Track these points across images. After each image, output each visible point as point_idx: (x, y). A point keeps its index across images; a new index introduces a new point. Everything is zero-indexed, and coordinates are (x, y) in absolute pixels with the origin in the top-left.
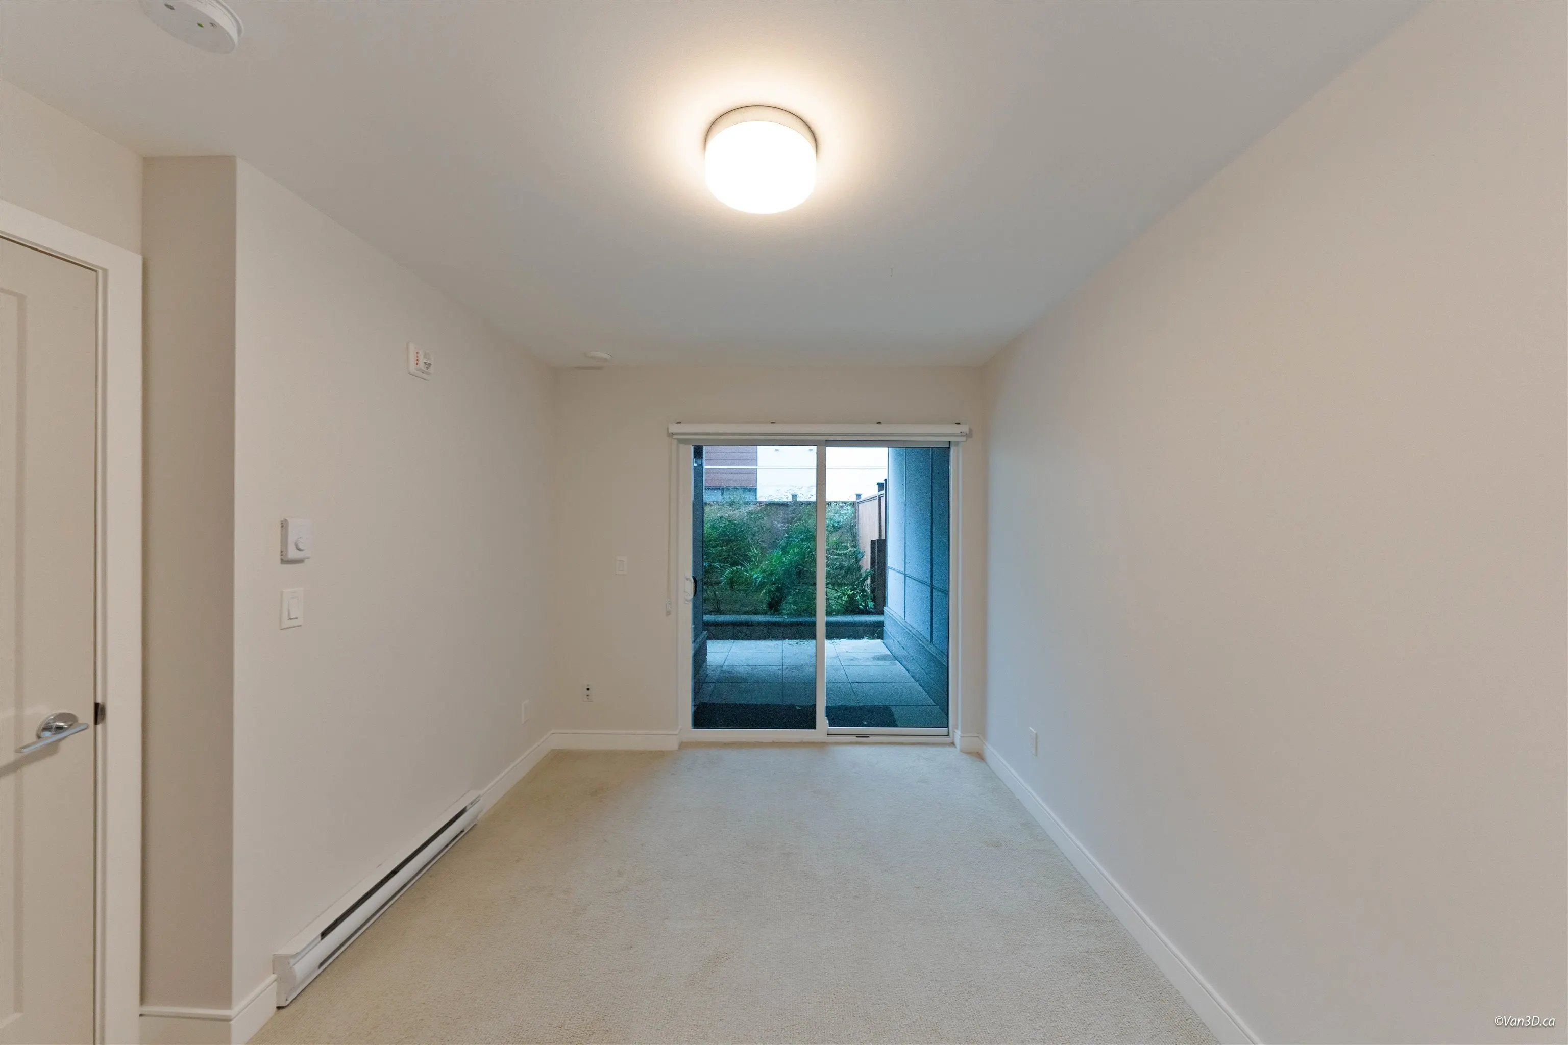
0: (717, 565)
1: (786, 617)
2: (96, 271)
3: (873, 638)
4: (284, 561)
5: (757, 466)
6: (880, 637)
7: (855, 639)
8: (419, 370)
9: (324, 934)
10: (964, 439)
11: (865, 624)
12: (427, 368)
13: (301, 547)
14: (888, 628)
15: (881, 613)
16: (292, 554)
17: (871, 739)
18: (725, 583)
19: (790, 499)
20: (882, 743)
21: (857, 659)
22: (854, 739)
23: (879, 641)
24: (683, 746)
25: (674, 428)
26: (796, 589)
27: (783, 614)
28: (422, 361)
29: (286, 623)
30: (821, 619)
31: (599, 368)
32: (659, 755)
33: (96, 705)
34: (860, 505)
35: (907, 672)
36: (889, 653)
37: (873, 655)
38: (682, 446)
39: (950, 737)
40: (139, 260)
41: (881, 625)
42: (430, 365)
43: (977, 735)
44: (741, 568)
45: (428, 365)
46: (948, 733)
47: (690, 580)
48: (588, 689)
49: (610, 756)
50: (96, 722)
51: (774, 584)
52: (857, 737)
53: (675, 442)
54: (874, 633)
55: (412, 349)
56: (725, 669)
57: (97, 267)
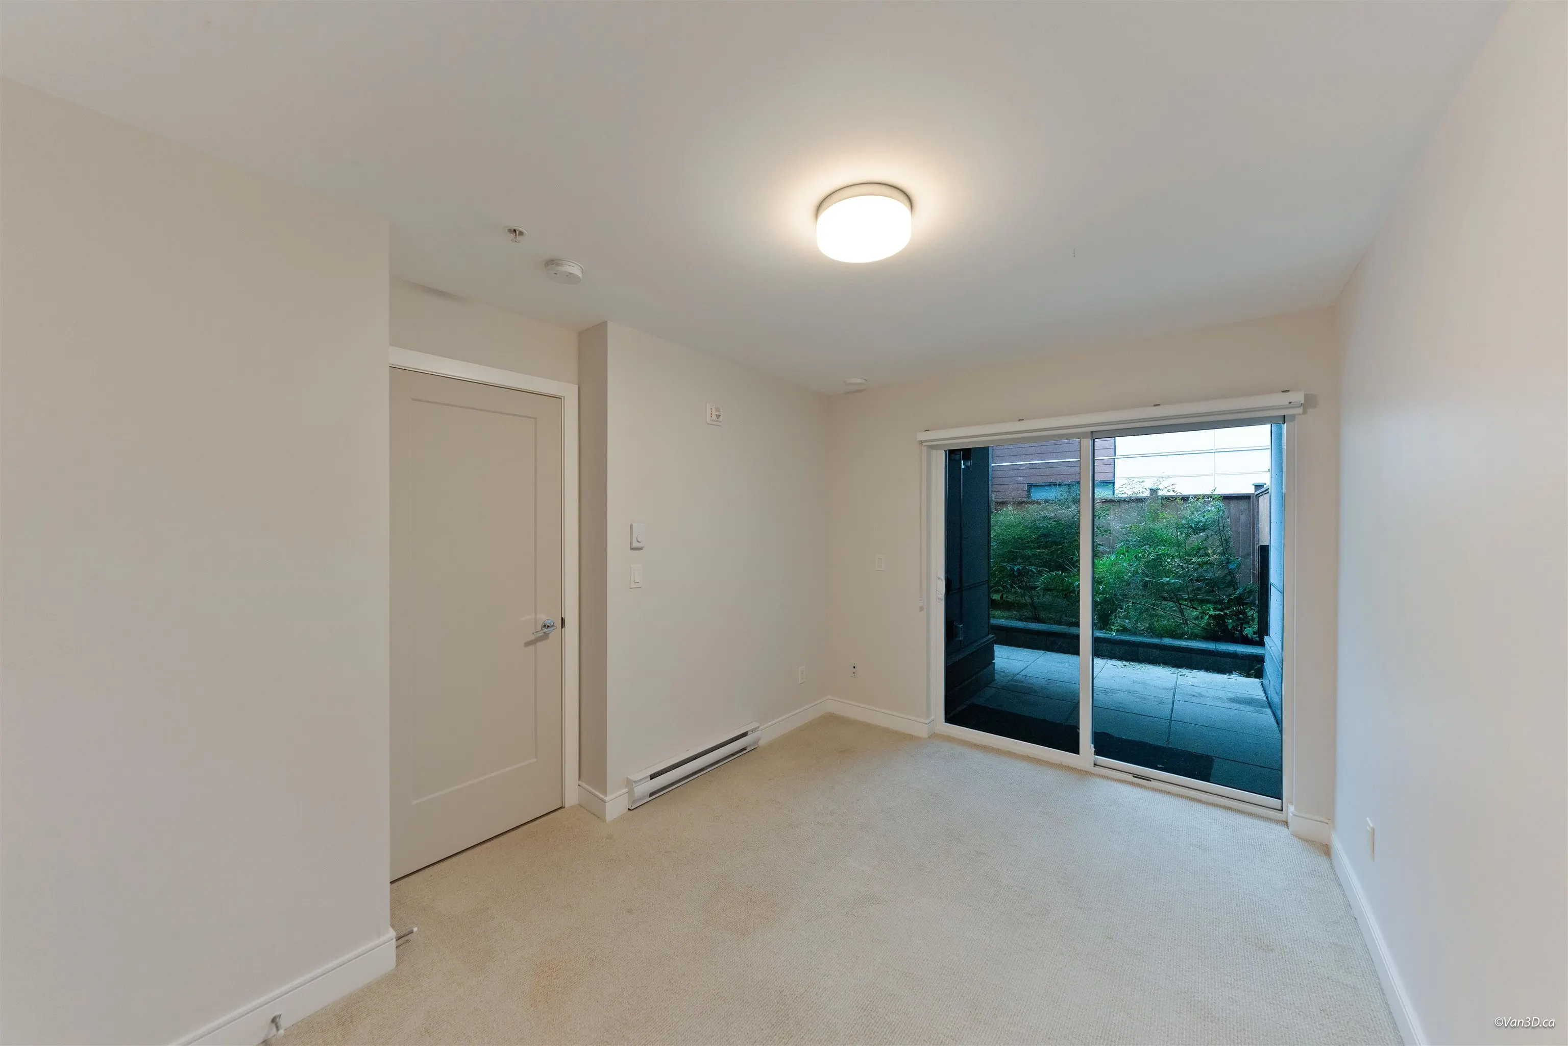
0: (1033, 568)
1: (1114, 634)
2: (561, 398)
3: (1248, 676)
4: (632, 549)
5: (1115, 456)
6: (1259, 674)
7: (1218, 673)
8: (713, 420)
9: (652, 777)
10: (1300, 410)
11: (1235, 656)
12: (718, 418)
13: (639, 541)
14: (1269, 667)
15: (1262, 644)
16: (635, 544)
17: (1153, 784)
18: (1042, 589)
19: (1147, 494)
20: (1169, 793)
21: (1202, 696)
22: (1130, 778)
23: (1257, 680)
24: (933, 736)
25: (922, 436)
26: (1129, 602)
27: (1111, 630)
28: (714, 413)
29: (633, 585)
30: (1086, 632)
31: (861, 391)
32: (910, 738)
33: (562, 618)
34: (1260, 499)
35: (1275, 724)
36: (1264, 698)
37: (1231, 695)
38: (934, 452)
39: (1282, 814)
40: (576, 387)
41: (1260, 659)
42: (720, 416)
43: (1326, 821)
44: (1062, 573)
45: (718, 416)
46: (1282, 807)
47: (942, 580)
48: (854, 667)
49: (868, 728)
50: (562, 628)
51: (1102, 593)
52: (1134, 776)
53: (925, 449)
54: (1250, 670)
55: (708, 405)
56: (1019, 677)
57: (561, 396)
